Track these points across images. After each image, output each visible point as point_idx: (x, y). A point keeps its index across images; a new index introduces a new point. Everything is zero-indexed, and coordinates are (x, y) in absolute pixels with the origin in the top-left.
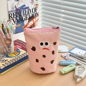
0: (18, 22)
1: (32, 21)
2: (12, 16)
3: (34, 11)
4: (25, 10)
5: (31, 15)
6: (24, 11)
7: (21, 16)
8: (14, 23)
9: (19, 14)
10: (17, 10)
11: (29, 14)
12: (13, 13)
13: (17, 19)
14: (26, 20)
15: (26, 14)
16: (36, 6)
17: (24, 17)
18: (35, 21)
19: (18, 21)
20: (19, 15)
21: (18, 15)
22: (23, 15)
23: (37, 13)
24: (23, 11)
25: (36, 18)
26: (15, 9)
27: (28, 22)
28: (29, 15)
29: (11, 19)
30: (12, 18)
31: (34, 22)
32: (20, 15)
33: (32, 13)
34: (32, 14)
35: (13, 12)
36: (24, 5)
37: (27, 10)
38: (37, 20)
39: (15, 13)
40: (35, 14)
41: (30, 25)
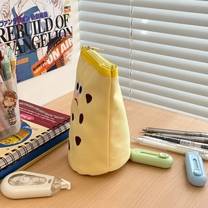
0: (21, 52)
1: (57, 49)
2: (4, 36)
3: (60, 24)
6: (37, 23)
7: (29, 36)
9: (24, 30)
10: (17, 19)
11: (47, 30)
13: (18, 44)
14: (43, 46)
15: (42, 31)
16: (65, 11)
17: (36, 39)
18: (65, 49)
19: (22, 48)
20: (23, 32)
21: (21, 33)
23: (67, 29)
24: (34, 22)
25: (66, 42)
26: (12, 17)
27: (47, 52)
28: (49, 33)
29: (4, 43)
30: (5, 40)
31: (62, 52)
32: (26, 34)
33: (57, 29)
34: (56, 32)
35: (7, 25)
36: (36, 9)
37: (43, 20)
38: (68, 47)
39: (13, 26)
40: (62, 31)
41: (52, 61)
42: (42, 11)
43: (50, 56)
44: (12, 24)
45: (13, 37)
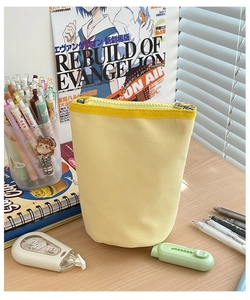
0: (88, 83)
1: (140, 81)
2: (66, 63)
3: (146, 50)
4: (115, 46)
5: (135, 62)
6: (112, 48)
7: (101, 64)
8: (72, 86)
9: (93, 56)
10: (85, 42)
11: (127, 57)
12: (72, 54)
13: (84, 74)
14: (119, 76)
15: (119, 58)
16: (157, 33)
17: (110, 68)
18: (152, 79)
20: (91, 59)
21: (88, 60)
22: (107, 60)
23: (158, 56)
24: (109, 48)
25: (155, 71)
26: (78, 41)
27: (125, 84)
28: (130, 61)
29: (64, 71)
30: (66, 69)
31: (148, 83)
32: (96, 61)
33: (141, 56)
34: (141, 59)
35: (71, 51)
37: (122, 45)
38: (157, 77)
39: (79, 52)
40: (150, 58)
41: (131, 94)
42: (122, 32)
43: (129, 89)
44: (77, 49)
45: (77, 65)
